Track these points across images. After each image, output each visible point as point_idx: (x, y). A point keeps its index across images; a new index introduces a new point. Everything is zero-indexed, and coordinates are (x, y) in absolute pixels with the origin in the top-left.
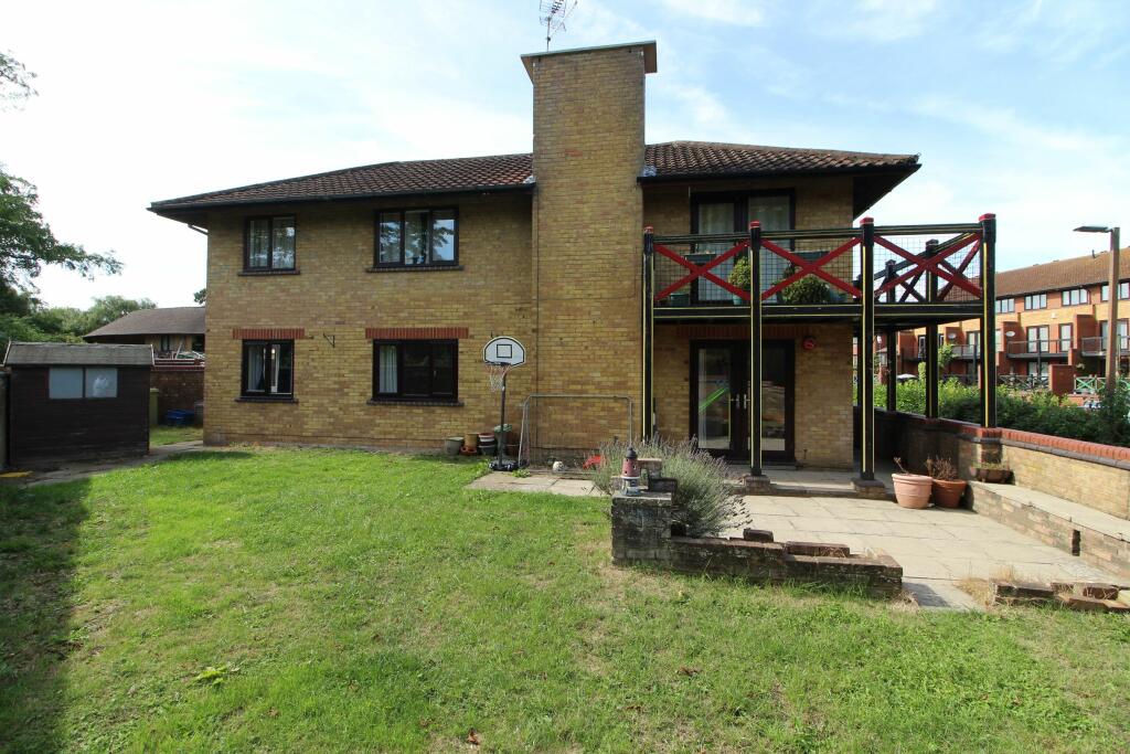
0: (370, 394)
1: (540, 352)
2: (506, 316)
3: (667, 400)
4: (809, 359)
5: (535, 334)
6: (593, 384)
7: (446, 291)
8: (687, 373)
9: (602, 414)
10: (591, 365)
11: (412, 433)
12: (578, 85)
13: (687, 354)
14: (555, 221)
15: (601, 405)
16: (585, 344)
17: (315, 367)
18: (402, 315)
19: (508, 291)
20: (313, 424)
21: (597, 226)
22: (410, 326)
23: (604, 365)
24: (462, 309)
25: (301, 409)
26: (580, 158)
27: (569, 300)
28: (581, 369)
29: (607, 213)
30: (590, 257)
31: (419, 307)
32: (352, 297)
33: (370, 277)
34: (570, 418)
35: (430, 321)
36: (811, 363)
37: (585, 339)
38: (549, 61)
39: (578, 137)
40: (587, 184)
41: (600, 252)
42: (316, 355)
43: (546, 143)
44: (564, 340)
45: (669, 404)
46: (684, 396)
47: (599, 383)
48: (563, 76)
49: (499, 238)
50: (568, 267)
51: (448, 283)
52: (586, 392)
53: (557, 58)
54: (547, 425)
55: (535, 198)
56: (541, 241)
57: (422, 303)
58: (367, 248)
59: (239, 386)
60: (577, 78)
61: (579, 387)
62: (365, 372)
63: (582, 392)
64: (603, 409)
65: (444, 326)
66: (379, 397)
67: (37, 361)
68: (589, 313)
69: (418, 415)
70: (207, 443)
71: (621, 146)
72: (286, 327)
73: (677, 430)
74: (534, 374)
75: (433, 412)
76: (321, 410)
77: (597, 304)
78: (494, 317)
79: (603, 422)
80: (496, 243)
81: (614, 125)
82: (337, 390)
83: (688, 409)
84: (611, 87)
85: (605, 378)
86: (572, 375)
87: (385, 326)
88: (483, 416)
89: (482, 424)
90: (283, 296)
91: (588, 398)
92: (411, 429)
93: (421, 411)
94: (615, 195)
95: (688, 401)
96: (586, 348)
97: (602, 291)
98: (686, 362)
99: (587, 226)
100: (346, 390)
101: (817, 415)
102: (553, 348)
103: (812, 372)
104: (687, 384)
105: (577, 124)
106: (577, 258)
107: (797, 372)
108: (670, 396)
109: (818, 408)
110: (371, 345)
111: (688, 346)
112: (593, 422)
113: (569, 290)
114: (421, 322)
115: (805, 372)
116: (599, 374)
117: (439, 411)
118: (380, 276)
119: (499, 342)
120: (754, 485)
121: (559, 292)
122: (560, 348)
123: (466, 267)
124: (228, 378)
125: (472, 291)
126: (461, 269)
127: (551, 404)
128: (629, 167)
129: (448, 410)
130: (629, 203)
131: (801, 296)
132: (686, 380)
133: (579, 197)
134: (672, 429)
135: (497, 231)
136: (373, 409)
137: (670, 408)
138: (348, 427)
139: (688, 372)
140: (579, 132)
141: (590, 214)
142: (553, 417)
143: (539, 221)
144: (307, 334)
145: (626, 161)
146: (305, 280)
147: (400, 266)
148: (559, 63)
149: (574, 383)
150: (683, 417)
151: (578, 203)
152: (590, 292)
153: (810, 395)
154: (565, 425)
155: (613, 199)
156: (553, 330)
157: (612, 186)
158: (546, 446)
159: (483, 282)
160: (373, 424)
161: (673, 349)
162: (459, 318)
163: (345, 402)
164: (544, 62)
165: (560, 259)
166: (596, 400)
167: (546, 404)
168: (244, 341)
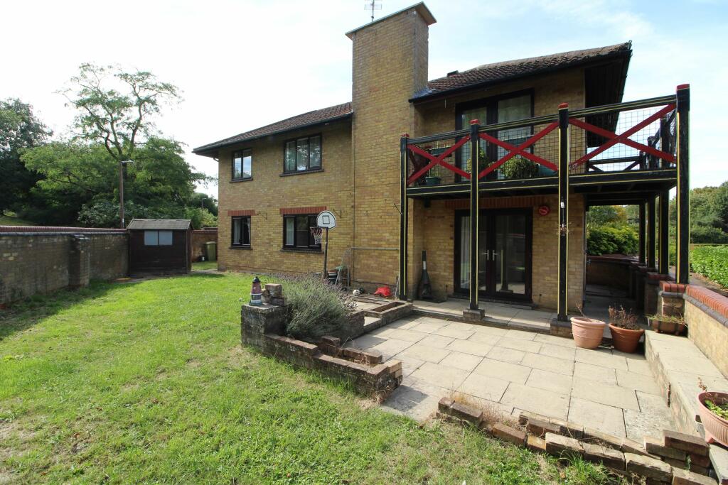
0: (282, 246)
1: (356, 221)
2: (345, 199)
3: (438, 253)
4: (544, 222)
5: (353, 209)
6: (385, 241)
7: (316, 185)
8: (452, 234)
9: (390, 260)
10: (384, 228)
11: (299, 269)
12: (377, 45)
13: (452, 220)
14: (364, 135)
15: (389, 255)
16: (380, 214)
17: (259, 231)
18: (295, 200)
19: (346, 182)
20: (259, 262)
21: (388, 136)
22: (299, 206)
23: (391, 228)
24: (323, 195)
25: (253, 253)
26: (377, 92)
27: (371, 186)
28: (378, 231)
29: (393, 127)
30: (384, 157)
31: (303, 195)
32: (274, 191)
33: (282, 179)
34: (372, 263)
35: (308, 204)
36: (545, 226)
37: (381, 211)
38: (361, 33)
39: (377, 78)
40: (382, 109)
41: (389, 153)
42: (259, 224)
43: (359, 86)
44: (369, 212)
45: (440, 256)
46: (450, 250)
47: (388, 240)
48: (369, 40)
49: (342, 151)
50: (371, 164)
51: (317, 180)
52: (381, 246)
53: (365, 30)
54: (359, 267)
55: (353, 123)
56: (356, 150)
57: (304, 193)
58: (279, 163)
59: (230, 240)
60: (376, 40)
61: (376, 243)
62: (279, 233)
63: (378, 246)
64: (390, 258)
65: (315, 206)
66: (286, 248)
67: (140, 228)
68: (383, 193)
69: (303, 258)
70: (219, 270)
71: (402, 80)
72: (248, 209)
73: (446, 274)
74: (352, 234)
75: (309, 257)
76: (262, 255)
77: (388, 188)
78: (340, 199)
79: (390, 266)
80: (340, 153)
81: (397, 66)
82: (267, 243)
83: (452, 259)
84: (395, 41)
85: (391, 237)
86: (373, 235)
87: (288, 207)
88: (333, 260)
89: (333, 265)
90: (246, 193)
91: (381, 250)
92: (299, 267)
93: (303, 256)
94: (398, 114)
95: (453, 253)
96: (381, 217)
97: (391, 179)
98: (451, 226)
99: (381, 137)
100: (272, 243)
101: (550, 267)
102: (363, 218)
103: (546, 233)
104: (452, 242)
105: (376, 70)
106: (376, 158)
107: (534, 233)
108: (441, 250)
109: (551, 261)
110: (282, 218)
111: (453, 214)
112: (385, 266)
113: (372, 180)
114: (304, 204)
115: (541, 233)
116: (388, 234)
117: (312, 256)
118: (286, 178)
119: (323, 214)
120: (469, 316)
121: (366, 182)
122: (366, 217)
123: (326, 170)
124: (226, 236)
125: (328, 184)
126: (323, 171)
127: (363, 254)
128: (406, 93)
129: (317, 256)
130: (406, 118)
131: (515, 173)
132: (451, 238)
133: (377, 118)
134: (442, 273)
135: (341, 146)
136: (283, 254)
137: (440, 259)
138: (273, 264)
139: (453, 232)
140: (377, 75)
141: (383, 129)
142: (363, 261)
143: (355, 136)
144: (256, 213)
145: (404, 89)
146: (255, 183)
147: (295, 172)
148: (367, 33)
149: (375, 240)
150: (449, 265)
151: (377, 122)
152: (383, 180)
153: (544, 251)
154: (368, 266)
155: (397, 116)
156: (362, 206)
157: (396, 108)
158: (359, 280)
159: (333, 178)
160: (282, 262)
161: (443, 217)
162: (323, 201)
163: (271, 250)
164: (358, 33)
165: (367, 160)
166: (387, 252)
167: (360, 254)
168: (233, 217)
